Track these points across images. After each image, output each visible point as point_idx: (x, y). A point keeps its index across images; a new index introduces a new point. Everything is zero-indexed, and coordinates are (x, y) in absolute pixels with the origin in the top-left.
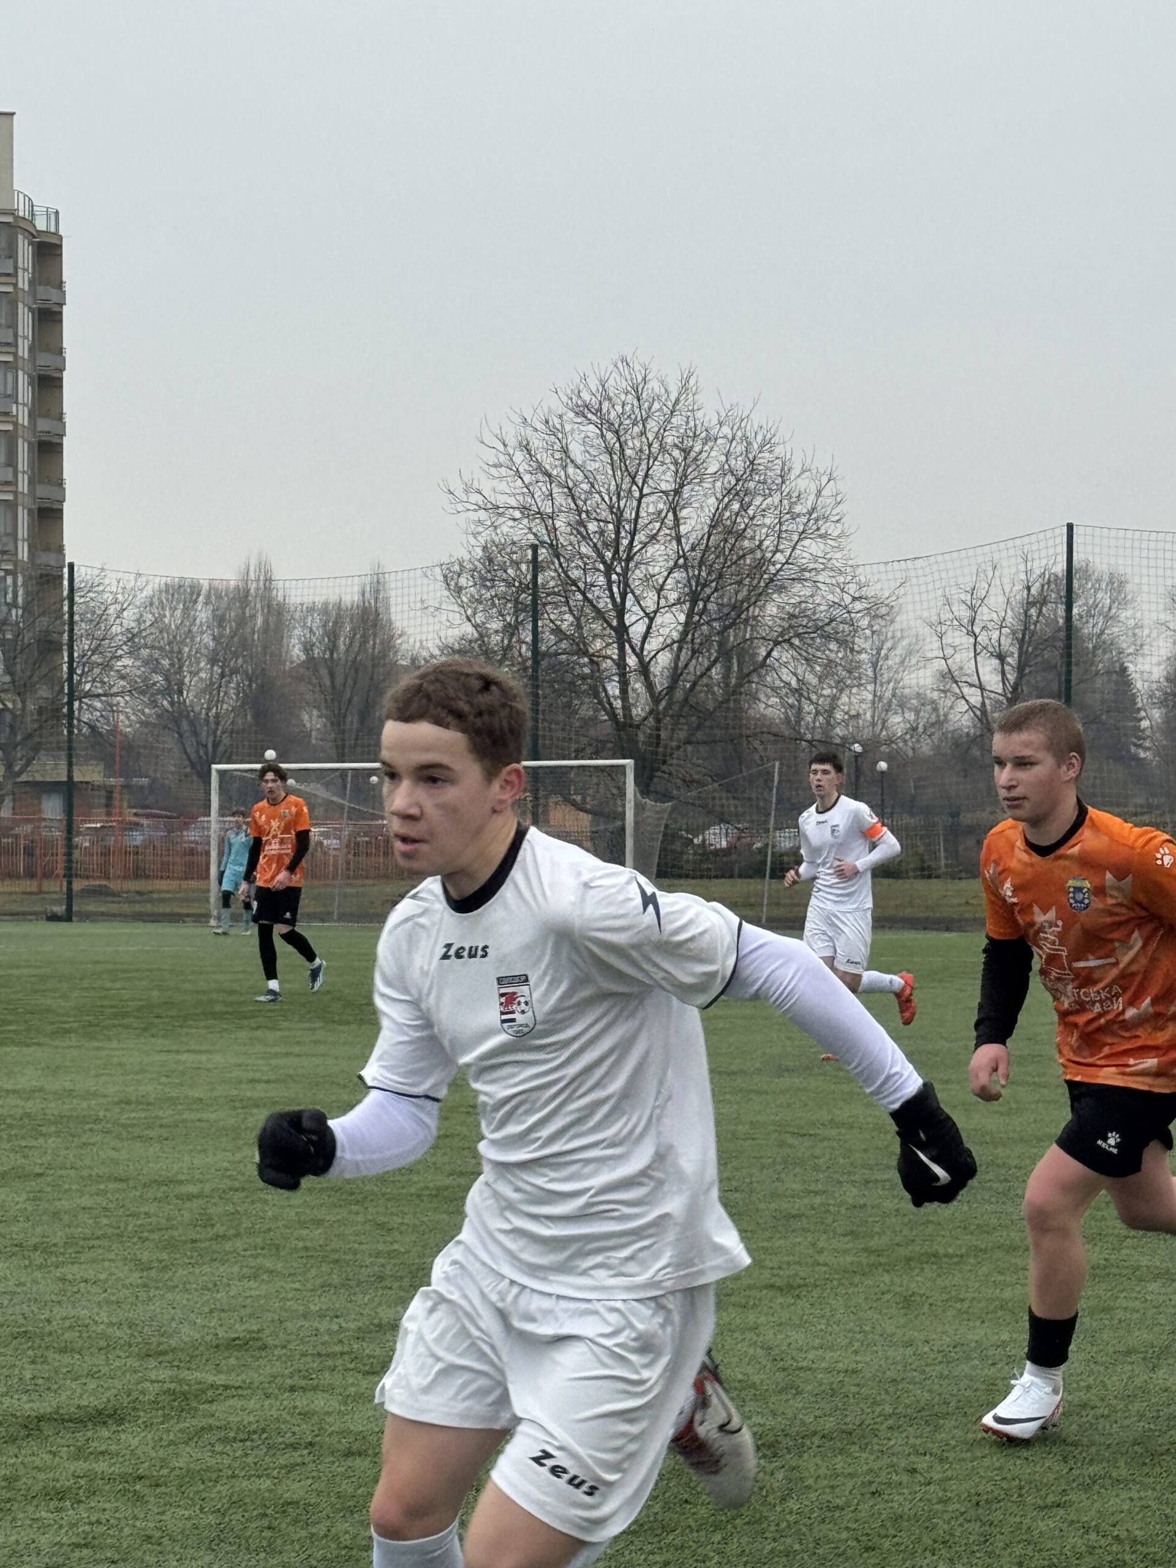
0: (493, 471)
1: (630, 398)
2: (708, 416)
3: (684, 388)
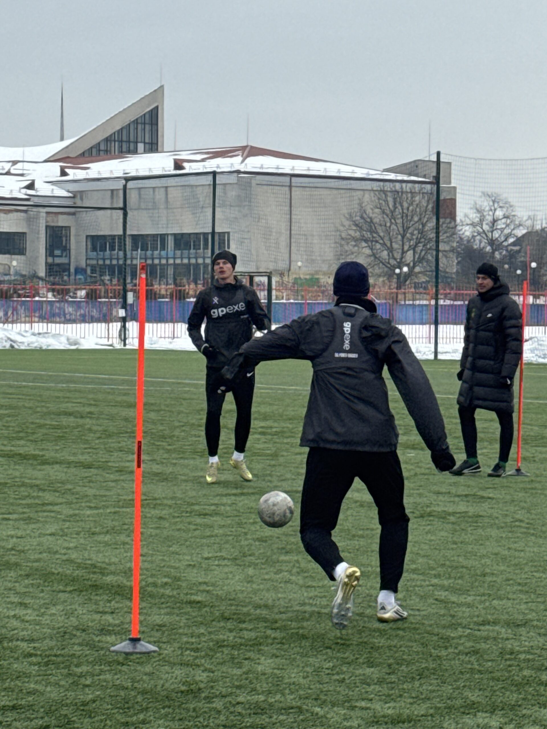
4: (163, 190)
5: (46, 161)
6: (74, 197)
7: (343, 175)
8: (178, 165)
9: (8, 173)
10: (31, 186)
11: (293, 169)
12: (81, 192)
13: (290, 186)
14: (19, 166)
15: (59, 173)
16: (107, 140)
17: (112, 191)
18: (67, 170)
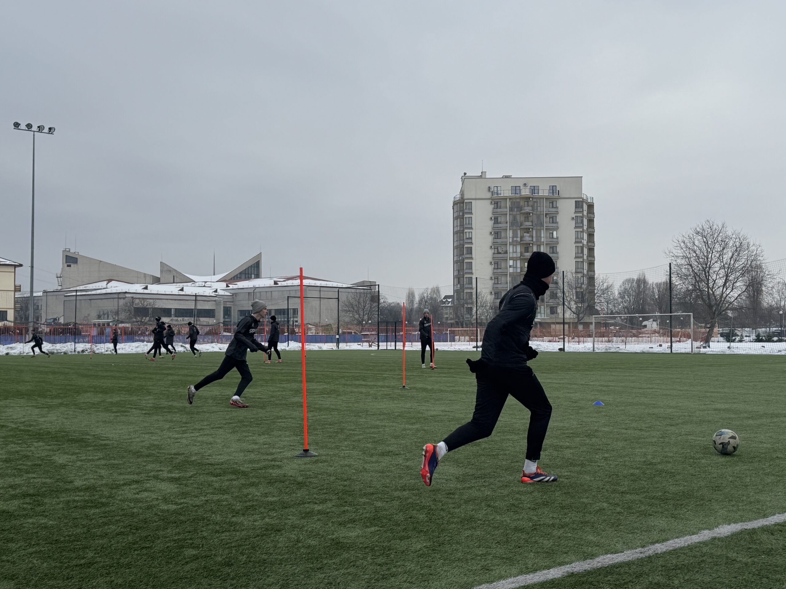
0: (676, 248)
1: (709, 230)
2: (729, 233)
3: (723, 227)
4: (270, 292)
5: (217, 282)
6: (233, 295)
7: (334, 286)
8: (276, 283)
9: (204, 286)
10: (216, 291)
11: (321, 284)
12: (236, 293)
13: (320, 291)
14: (207, 283)
15: (225, 286)
16: (240, 273)
17: (249, 293)
18: (229, 285)
